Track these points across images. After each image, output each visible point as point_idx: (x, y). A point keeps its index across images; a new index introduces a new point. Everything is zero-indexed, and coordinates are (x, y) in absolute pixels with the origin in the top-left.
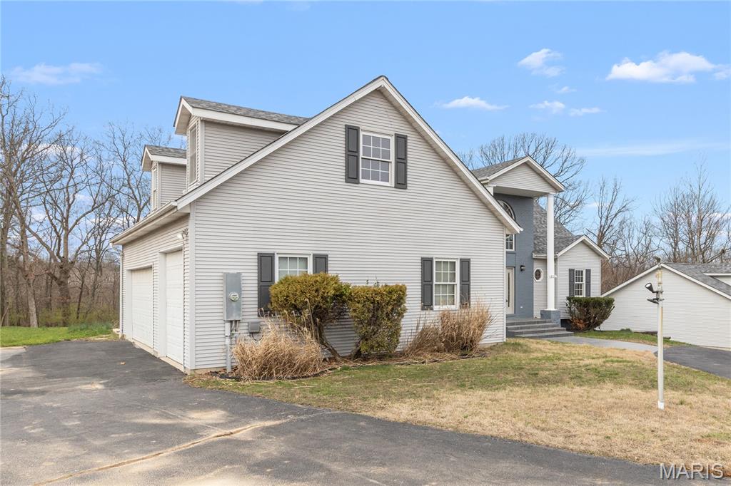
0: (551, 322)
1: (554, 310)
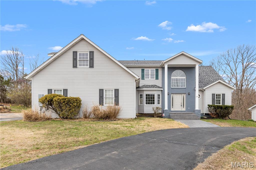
0: (195, 114)
1: (198, 109)
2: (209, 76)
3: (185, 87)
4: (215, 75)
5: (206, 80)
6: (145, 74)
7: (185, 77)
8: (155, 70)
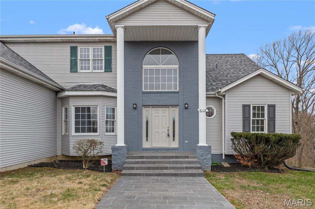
1: (206, 145)
2: (237, 69)
3: (178, 90)
4: (250, 68)
5: (231, 77)
6: (79, 58)
7: (177, 66)
8: (103, 48)
